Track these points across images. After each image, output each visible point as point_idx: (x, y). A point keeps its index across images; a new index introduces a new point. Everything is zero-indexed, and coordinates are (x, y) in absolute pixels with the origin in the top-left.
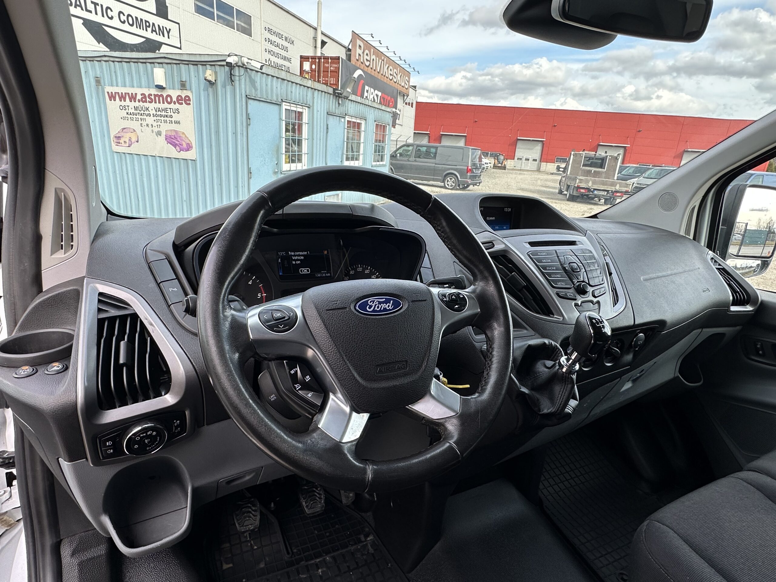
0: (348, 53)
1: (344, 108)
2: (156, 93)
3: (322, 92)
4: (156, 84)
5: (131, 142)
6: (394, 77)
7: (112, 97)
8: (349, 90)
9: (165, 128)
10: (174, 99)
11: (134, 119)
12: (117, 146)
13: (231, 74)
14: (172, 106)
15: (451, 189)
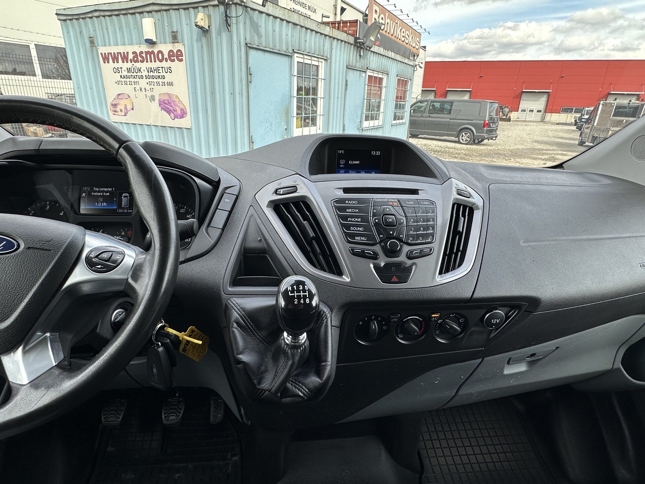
0: (365, 18)
1: (366, 62)
2: (147, 50)
3: (342, 41)
4: (145, 38)
5: (127, 109)
6: (406, 39)
7: (106, 59)
8: (372, 39)
9: (159, 91)
10: (166, 56)
11: (128, 83)
12: (114, 116)
13: (226, 16)
14: (164, 64)
15: (466, 144)
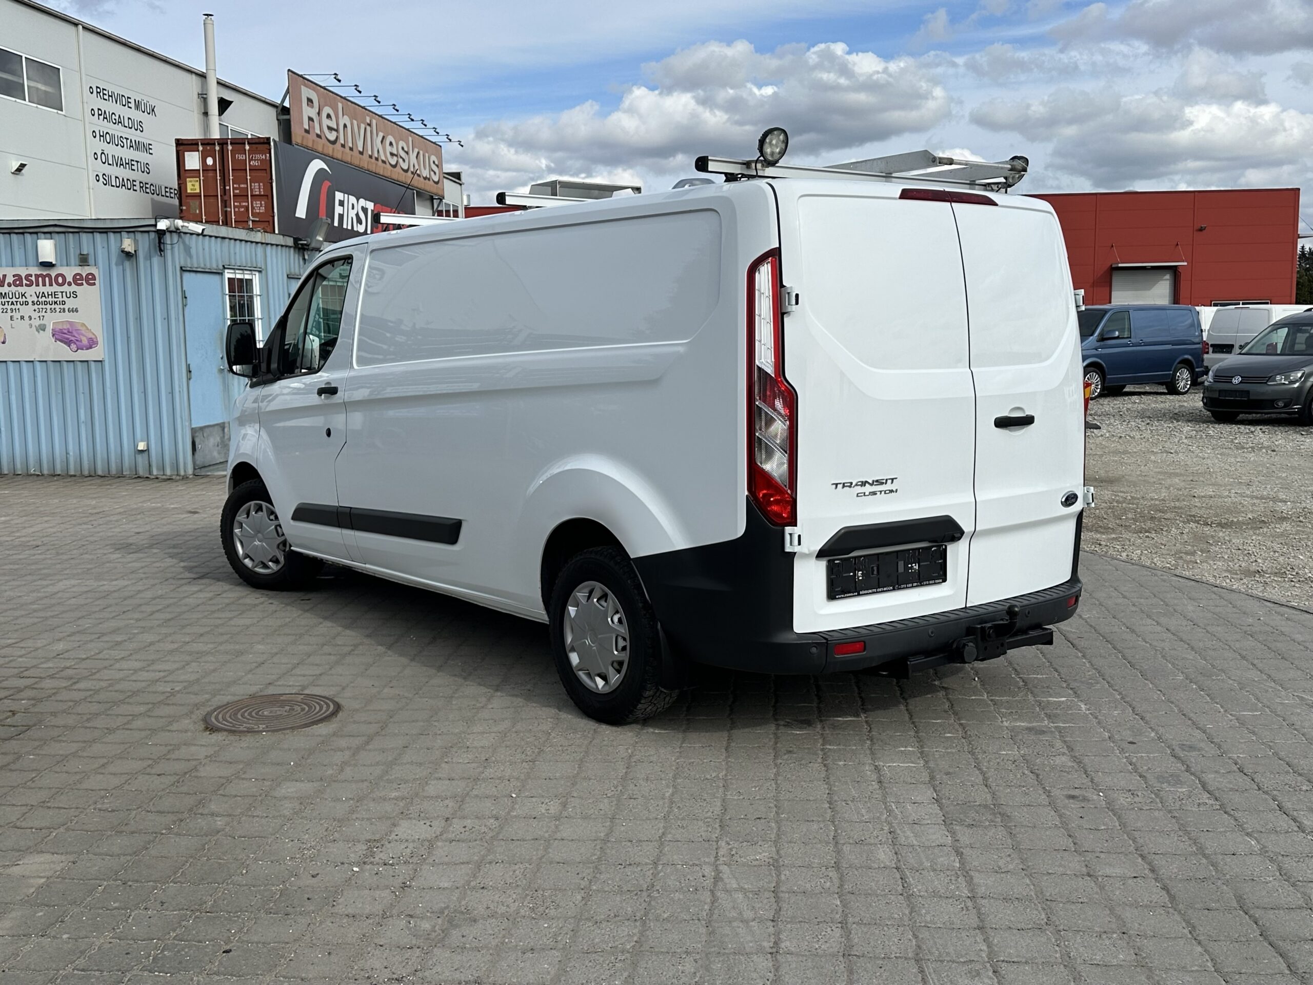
0: (283, 117)
2: (39, 273)
3: (277, 245)
4: (40, 261)
6: (401, 160)
9: (52, 320)
10: (69, 279)
13: (160, 242)
14: (66, 288)
